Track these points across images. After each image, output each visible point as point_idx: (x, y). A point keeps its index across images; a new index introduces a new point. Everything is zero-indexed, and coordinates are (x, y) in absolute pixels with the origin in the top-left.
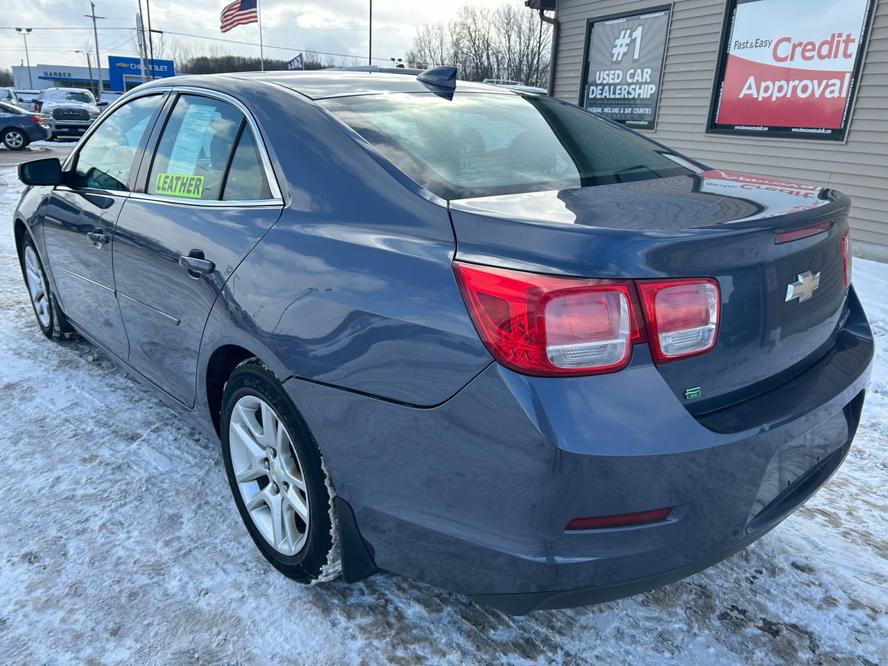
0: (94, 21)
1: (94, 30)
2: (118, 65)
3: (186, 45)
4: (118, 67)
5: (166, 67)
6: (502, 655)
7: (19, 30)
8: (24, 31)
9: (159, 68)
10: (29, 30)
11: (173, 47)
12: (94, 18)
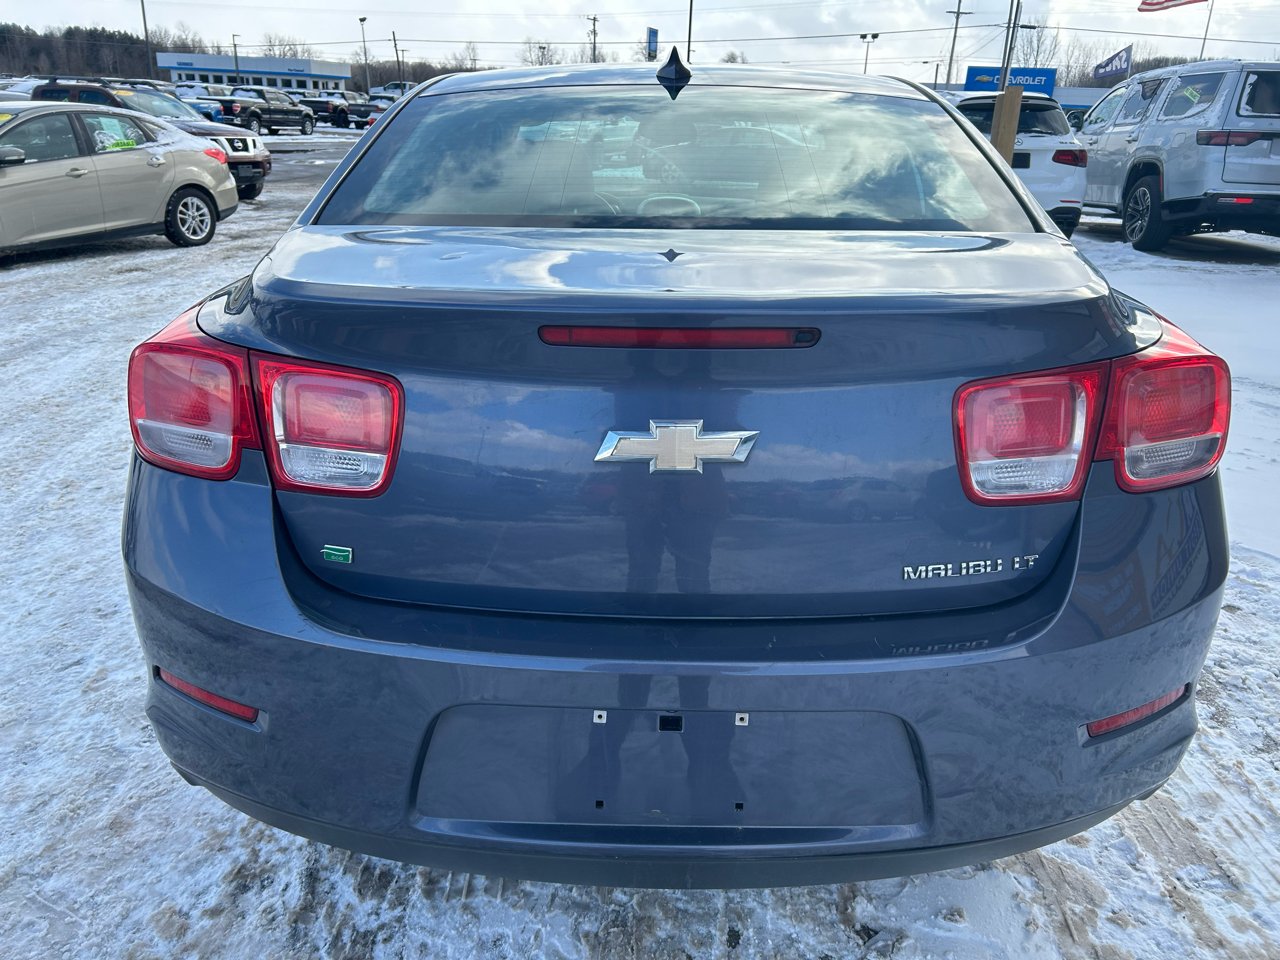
0: (957, 18)
1: (953, 30)
2: (978, 78)
3: (1090, 45)
4: (978, 81)
5: (1044, 78)
6: (341, 870)
7: (864, 37)
8: (869, 38)
9: (1034, 81)
10: (875, 36)
11: (1071, 48)
12: (958, 14)
